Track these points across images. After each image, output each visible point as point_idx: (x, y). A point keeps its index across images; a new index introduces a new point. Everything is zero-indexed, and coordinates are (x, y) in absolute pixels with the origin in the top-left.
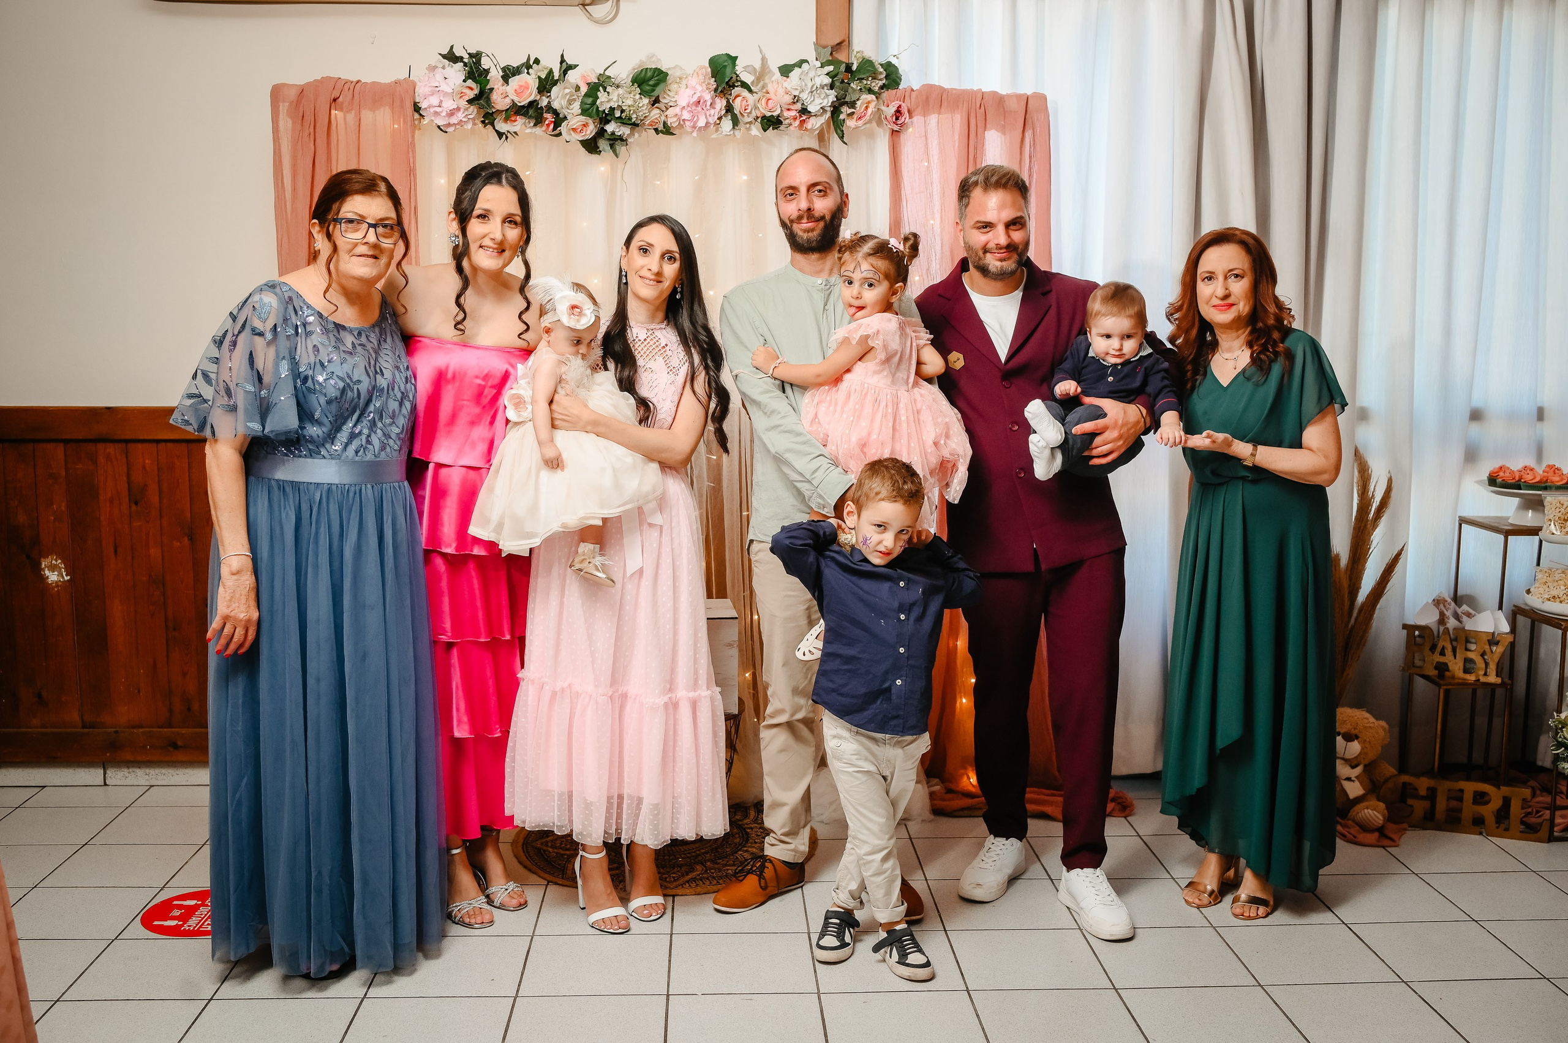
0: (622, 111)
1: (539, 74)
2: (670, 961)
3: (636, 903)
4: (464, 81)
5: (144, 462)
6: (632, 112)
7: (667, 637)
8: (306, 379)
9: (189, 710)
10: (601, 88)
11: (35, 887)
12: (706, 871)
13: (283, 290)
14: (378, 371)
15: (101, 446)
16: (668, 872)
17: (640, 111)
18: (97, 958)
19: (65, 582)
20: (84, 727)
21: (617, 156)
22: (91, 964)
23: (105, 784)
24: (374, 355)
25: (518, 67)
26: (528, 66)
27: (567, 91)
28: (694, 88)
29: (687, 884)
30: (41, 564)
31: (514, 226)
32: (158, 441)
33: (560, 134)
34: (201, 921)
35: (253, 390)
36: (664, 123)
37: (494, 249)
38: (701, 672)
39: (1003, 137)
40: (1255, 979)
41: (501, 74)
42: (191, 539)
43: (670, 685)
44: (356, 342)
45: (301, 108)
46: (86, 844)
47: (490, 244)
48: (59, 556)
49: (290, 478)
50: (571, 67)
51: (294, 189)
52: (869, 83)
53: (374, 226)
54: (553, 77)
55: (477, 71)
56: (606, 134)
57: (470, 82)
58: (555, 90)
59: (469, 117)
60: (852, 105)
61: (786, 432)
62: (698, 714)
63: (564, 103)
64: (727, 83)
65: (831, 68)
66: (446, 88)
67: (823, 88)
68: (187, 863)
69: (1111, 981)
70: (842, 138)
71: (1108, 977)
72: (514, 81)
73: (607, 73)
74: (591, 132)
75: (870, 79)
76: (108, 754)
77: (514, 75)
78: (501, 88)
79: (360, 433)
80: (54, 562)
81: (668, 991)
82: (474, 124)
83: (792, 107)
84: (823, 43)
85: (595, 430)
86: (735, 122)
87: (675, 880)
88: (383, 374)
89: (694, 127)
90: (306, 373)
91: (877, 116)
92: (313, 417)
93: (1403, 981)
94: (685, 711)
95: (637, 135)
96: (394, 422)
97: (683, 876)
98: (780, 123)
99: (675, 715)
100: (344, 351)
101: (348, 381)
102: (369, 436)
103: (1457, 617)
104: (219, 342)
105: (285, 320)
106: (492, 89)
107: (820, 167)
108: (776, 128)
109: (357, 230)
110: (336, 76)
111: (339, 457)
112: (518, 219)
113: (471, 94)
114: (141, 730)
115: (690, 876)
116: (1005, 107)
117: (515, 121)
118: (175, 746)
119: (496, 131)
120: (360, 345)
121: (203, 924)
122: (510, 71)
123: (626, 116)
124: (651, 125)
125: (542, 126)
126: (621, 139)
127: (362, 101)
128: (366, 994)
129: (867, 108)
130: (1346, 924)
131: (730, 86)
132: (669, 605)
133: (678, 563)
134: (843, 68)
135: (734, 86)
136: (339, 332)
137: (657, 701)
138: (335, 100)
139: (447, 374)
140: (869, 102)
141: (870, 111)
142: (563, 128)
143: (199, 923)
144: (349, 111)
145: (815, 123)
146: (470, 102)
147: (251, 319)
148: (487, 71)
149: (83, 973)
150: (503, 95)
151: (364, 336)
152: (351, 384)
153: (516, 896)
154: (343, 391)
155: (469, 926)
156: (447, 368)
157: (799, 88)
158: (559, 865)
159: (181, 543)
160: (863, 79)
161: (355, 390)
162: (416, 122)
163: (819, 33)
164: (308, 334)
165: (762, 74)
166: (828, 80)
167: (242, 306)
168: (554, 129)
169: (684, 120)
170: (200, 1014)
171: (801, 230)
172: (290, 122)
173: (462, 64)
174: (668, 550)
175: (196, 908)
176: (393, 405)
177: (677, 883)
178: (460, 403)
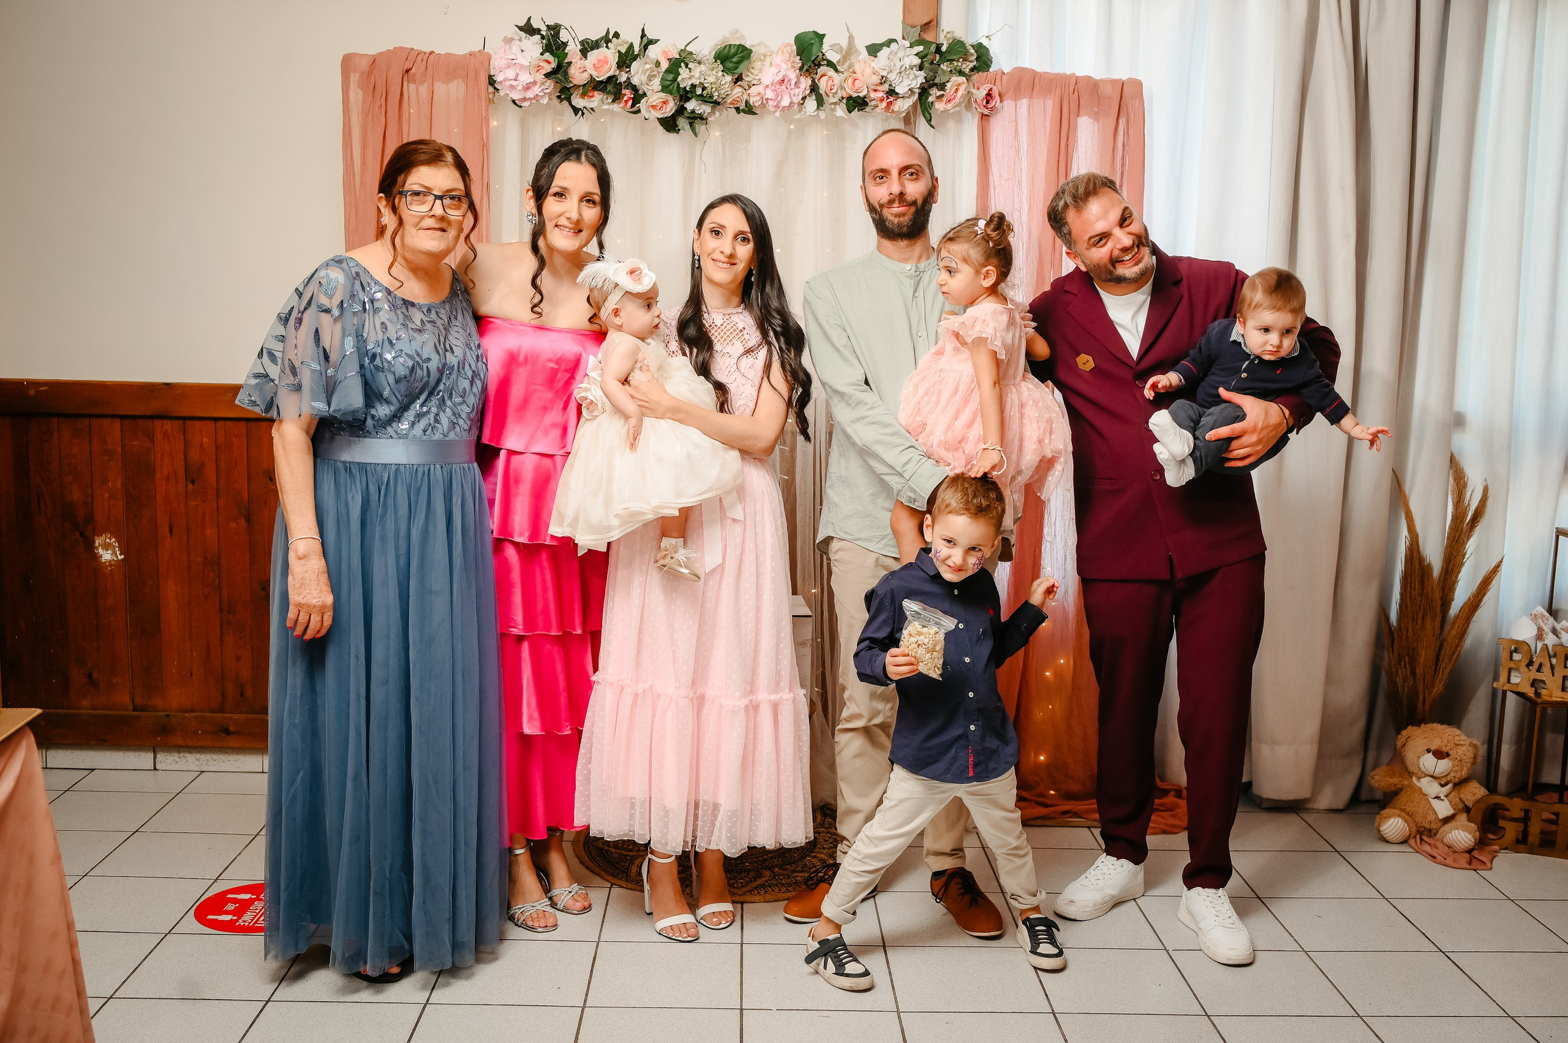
0: (704, 89)
1: (618, 48)
2: (742, 973)
3: (705, 910)
4: (542, 54)
5: (202, 439)
6: (714, 90)
7: (749, 637)
8: (374, 356)
9: (242, 695)
10: (682, 64)
11: (86, 875)
12: (775, 877)
13: (350, 265)
14: (448, 348)
15: (158, 423)
16: (736, 877)
17: (722, 89)
18: (150, 953)
19: (118, 560)
20: (135, 710)
21: (696, 135)
22: (144, 959)
23: (155, 769)
24: (444, 333)
25: (597, 41)
26: (607, 40)
27: (648, 66)
28: (778, 66)
29: (756, 892)
30: (94, 542)
31: (592, 205)
32: (216, 419)
33: (639, 111)
34: (256, 916)
35: (318, 368)
36: (746, 101)
37: (570, 229)
38: (783, 673)
39: (1096, 124)
40: (1353, 1009)
41: (579, 47)
42: (248, 520)
43: (751, 688)
44: (425, 319)
45: (373, 79)
46: (137, 831)
47: (566, 223)
48: (113, 535)
49: (357, 459)
50: (651, 42)
51: (364, 162)
52: (960, 64)
53: (441, 198)
54: (633, 51)
55: (555, 44)
56: (685, 112)
57: (547, 56)
58: (635, 65)
59: (545, 91)
60: (942, 87)
61: (872, 423)
62: (780, 717)
63: (644, 78)
64: (813, 61)
65: (921, 48)
66: (523, 60)
67: (912, 69)
68: (240, 854)
69: (1203, 1008)
70: (929, 121)
71: (1199, 1003)
72: (593, 55)
73: (689, 49)
74: (671, 110)
75: (961, 60)
76: (159, 739)
77: (592, 49)
78: (579, 62)
79: (428, 412)
80: (108, 540)
81: (741, 1005)
82: (550, 99)
83: (879, 88)
84: (911, 22)
85: (675, 417)
86: (820, 102)
87: (743, 886)
88: (453, 352)
89: (777, 107)
90: (374, 351)
91: (967, 100)
92: (382, 396)
93: (1509, 1016)
94: (766, 715)
95: (717, 114)
96: (464, 401)
97: (751, 882)
98: (866, 104)
99: (755, 718)
100: (412, 329)
101: (417, 359)
102: (437, 414)
103: (1554, 631)
104: (285, 320)
105: (353, 296)
106: (570, 63)
107: (911, 151)
108: (862, 110)
109: (424, 203)
110: (409, 46)
111: (406, 436)
112: (597, 198)
113: (548, 68)
114: (193, 714)
115: (758, 882)
116: (1099, 92)
117: (593, 96)
118: (227, 732)
119: (572, 107)
120: (429, 322)
121: (258, 920)
122: (588, 45)
123: (708, 94)
124: (733, 104)
125: (620, 102)
126: (701, 118)
127: (435, 73)
128: (428, 1000)
129: (957, 90)
130: (1443, 952)
131: (815, 65)
132: (751, 603)
133: (761, 559)
134: (933, 48)
135: (819, 65)
136: (407, 309)
137: (737, 703)
138: (407, 71)
139: (518, 357)
140: (959, 85)
141: (960, 93)
142: (642, 105)
143: (254, 918)
144: (422, 83)
145: (903, 105)
146: (548, 75)
147: (318, 294)
148: (565, 44)
149: (136, 968)
150: (581, 70)
151: (433, 312)
152: (421, 362)
153: (580, 899)
154: (412, 370)
155: (532, 929)
156: (519, 350)
157: (887, 68)
158: (622, 866)
159: (237, 524)
160: (953, 60)
161: (425, 369)
162: (491, 96)
163: (906, 13)
164: (376, 311)
165: (849, 53)
166: (917, 61)
167: (308, 282)
168: (633, 106)
169: (767, 99)
170: (258, 1016)
171: (892, 214)
172: (360, 93)
173: (539, 36)
174: (751, 546)
175: (250, 902)
176: (465, 384)
177: (745, 889)
178: (532, 387)
